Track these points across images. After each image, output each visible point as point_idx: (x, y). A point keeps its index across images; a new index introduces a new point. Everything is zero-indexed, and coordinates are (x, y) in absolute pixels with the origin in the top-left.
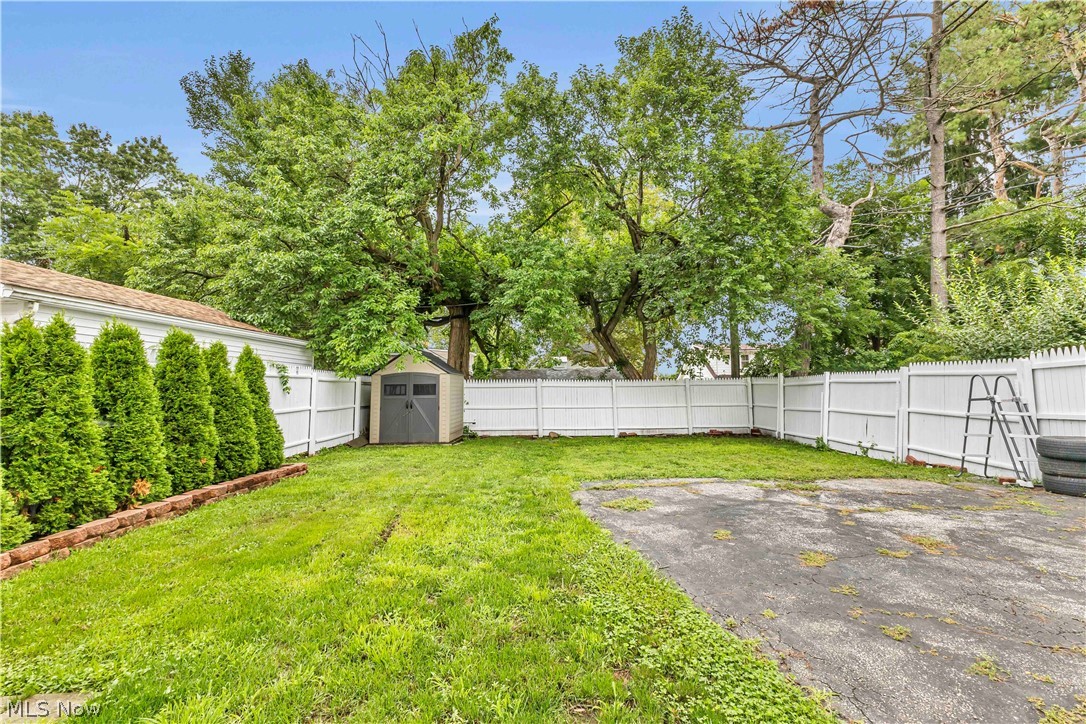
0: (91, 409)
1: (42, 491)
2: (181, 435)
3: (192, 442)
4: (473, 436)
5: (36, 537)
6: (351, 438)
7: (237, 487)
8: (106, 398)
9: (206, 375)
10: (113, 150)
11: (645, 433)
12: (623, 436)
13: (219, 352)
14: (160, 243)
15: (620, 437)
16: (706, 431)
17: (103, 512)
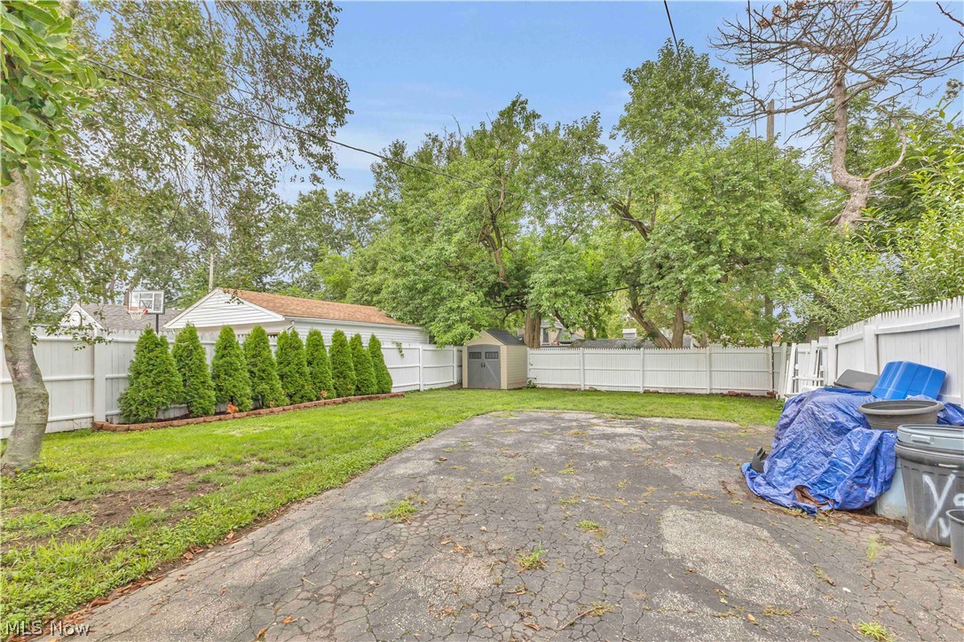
0: (306, 363)
1: (292, 390)
2: (340, 375)
3: (344, 378)
4: (534, 387)
5: (291, 404)
6: (452, 384)
7: (363, 399)
8: (310, 359)
9: (350, 349)
10: (356, 202)
11: (667, 391)
12: (647, 393)
13: (358, 338)
14: (358, 274)
15: (644, 393)
16: (725, 392)
17: (311, 400)
